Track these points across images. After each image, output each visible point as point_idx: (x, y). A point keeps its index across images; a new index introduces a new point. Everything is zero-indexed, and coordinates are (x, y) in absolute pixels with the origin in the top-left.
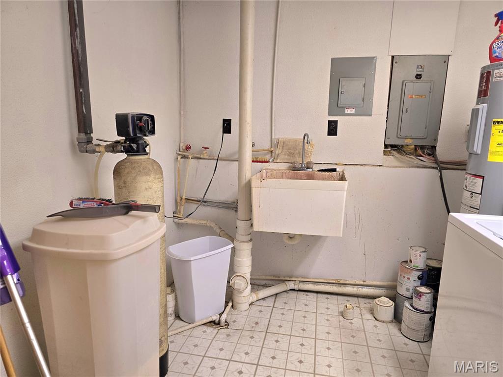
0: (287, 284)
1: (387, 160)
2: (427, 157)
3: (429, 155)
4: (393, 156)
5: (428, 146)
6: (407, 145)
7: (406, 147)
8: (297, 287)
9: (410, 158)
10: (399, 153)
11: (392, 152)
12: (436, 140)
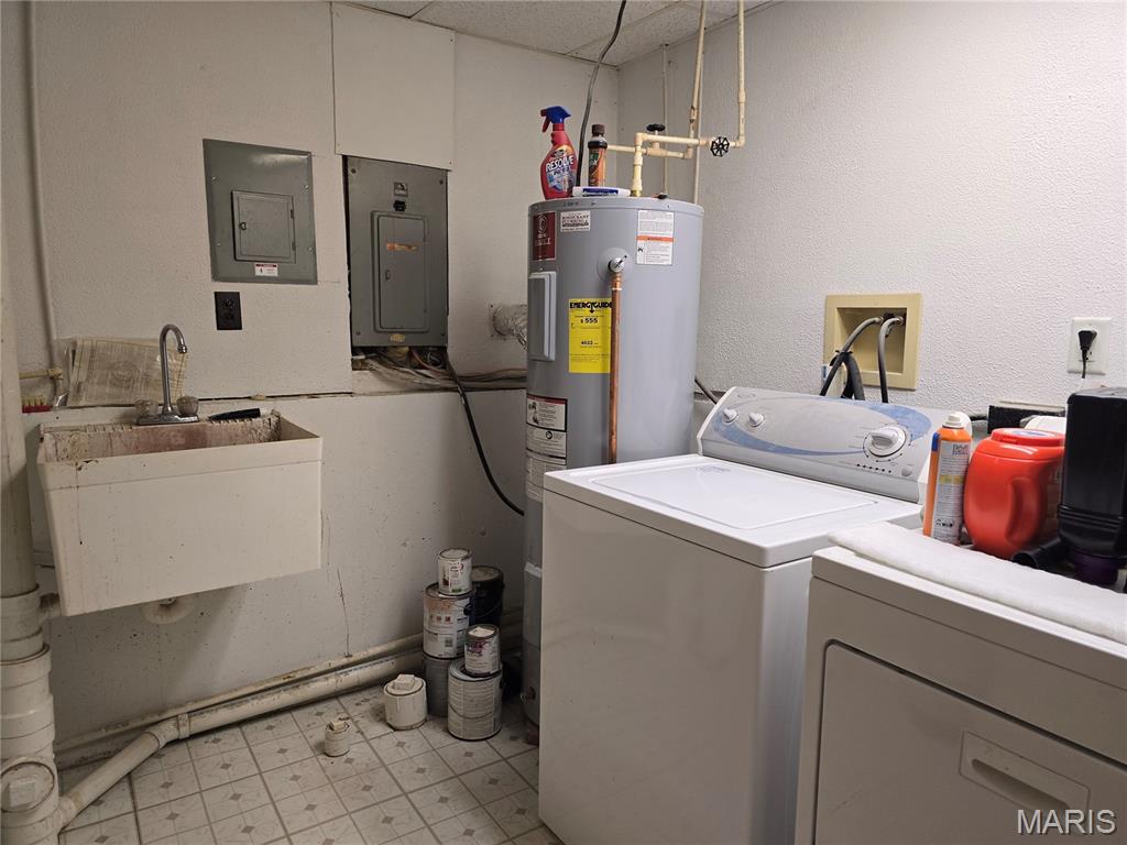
0: (156, 733)
1: (359, 381)
2: (434, 368)
3: (435, 364)
4: (371, 370)
5: (433, 347)
6: (395, 347)
7: (392, 350)
8: (185, 732)
9: (404, 372)
10: (381, 363)
11: (370, 361)
12: (444, 335)
